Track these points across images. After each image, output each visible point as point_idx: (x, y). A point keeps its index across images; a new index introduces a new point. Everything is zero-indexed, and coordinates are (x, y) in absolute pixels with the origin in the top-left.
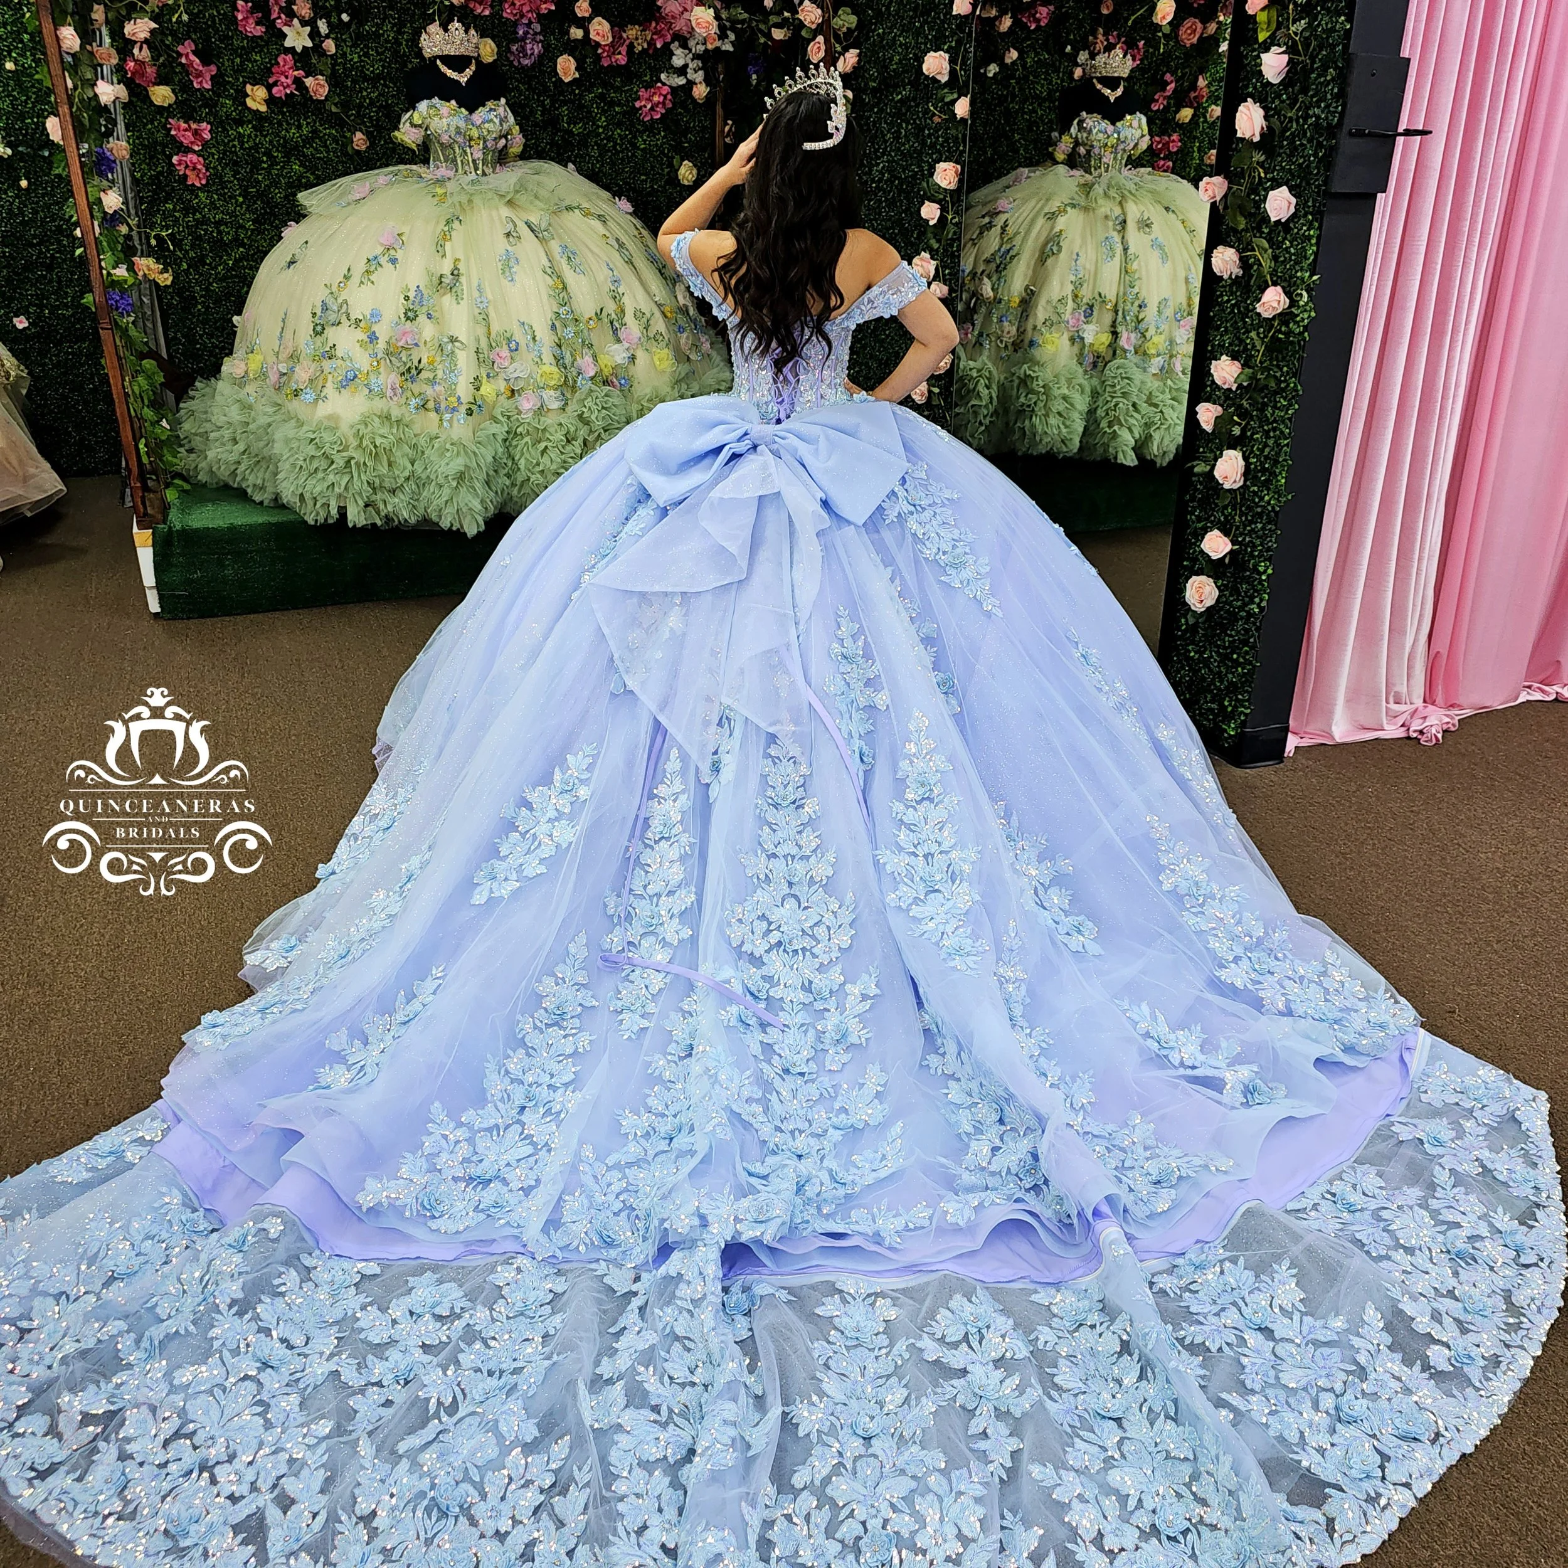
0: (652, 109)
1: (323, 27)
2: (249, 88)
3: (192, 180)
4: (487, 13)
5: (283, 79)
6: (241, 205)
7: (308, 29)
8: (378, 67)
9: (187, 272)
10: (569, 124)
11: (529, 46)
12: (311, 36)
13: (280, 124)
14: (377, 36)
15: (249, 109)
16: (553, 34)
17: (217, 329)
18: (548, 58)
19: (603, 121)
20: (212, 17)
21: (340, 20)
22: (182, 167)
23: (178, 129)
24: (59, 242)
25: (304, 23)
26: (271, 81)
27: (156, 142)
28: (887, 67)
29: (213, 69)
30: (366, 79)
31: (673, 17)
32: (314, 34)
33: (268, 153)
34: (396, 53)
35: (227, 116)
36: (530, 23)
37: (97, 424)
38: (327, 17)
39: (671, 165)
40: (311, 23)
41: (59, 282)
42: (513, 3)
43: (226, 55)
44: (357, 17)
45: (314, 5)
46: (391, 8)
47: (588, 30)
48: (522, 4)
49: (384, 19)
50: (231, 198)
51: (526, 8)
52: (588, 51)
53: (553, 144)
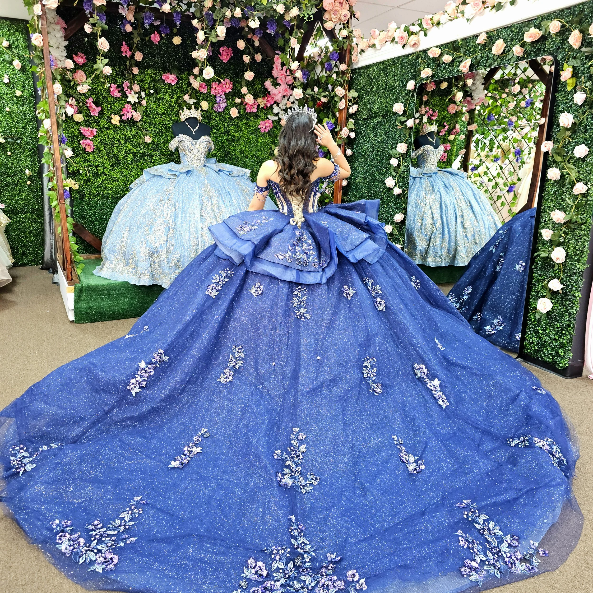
0: (265, 128)
1: (143, 94)
2: (113, 116)
3: (89, 149)
4: (206, 92)
5: (126, 113)
6: (106, 160)
7: (137, 95)
8: (163, 110)
9: (83, 185)
10: (233, 133)
11: (221, 104)
12: (138, 98)
13: (124, 130)
14: (163, 98)
15: (112, 123)
16: (229, 100)
17: (93, 207)
18: (227, 108)
19: (246, 132)
20: (100, 90)
21: (150, 92)
22: (84, 145)
23: (84, 130)
24: (21, 175)
25: (136, 93)
26: (122, 113)
27: (74, 135)
28: (371, 111)
29: (100, 109)
30: (158, 114)
31: (275, 95)
32: (140, 97)
33: (118, 141)
34: (170, 105)
35: (103, 126)
36: (221, 96)
37: (30, 246)
38: (145, 91)
39: (271, 149)
40: (139, 93)
41: (20, 190)
42: (216, 89)
43: (105, 104)
44: (157, 91)
45: (140, 87)
46: (169, 89)
47: (245, 98)
48: (219, 89)
49: (166, 93)
50: (102, 157)
51: (220, 91)
52: (242, 107)
53: (227, 140)
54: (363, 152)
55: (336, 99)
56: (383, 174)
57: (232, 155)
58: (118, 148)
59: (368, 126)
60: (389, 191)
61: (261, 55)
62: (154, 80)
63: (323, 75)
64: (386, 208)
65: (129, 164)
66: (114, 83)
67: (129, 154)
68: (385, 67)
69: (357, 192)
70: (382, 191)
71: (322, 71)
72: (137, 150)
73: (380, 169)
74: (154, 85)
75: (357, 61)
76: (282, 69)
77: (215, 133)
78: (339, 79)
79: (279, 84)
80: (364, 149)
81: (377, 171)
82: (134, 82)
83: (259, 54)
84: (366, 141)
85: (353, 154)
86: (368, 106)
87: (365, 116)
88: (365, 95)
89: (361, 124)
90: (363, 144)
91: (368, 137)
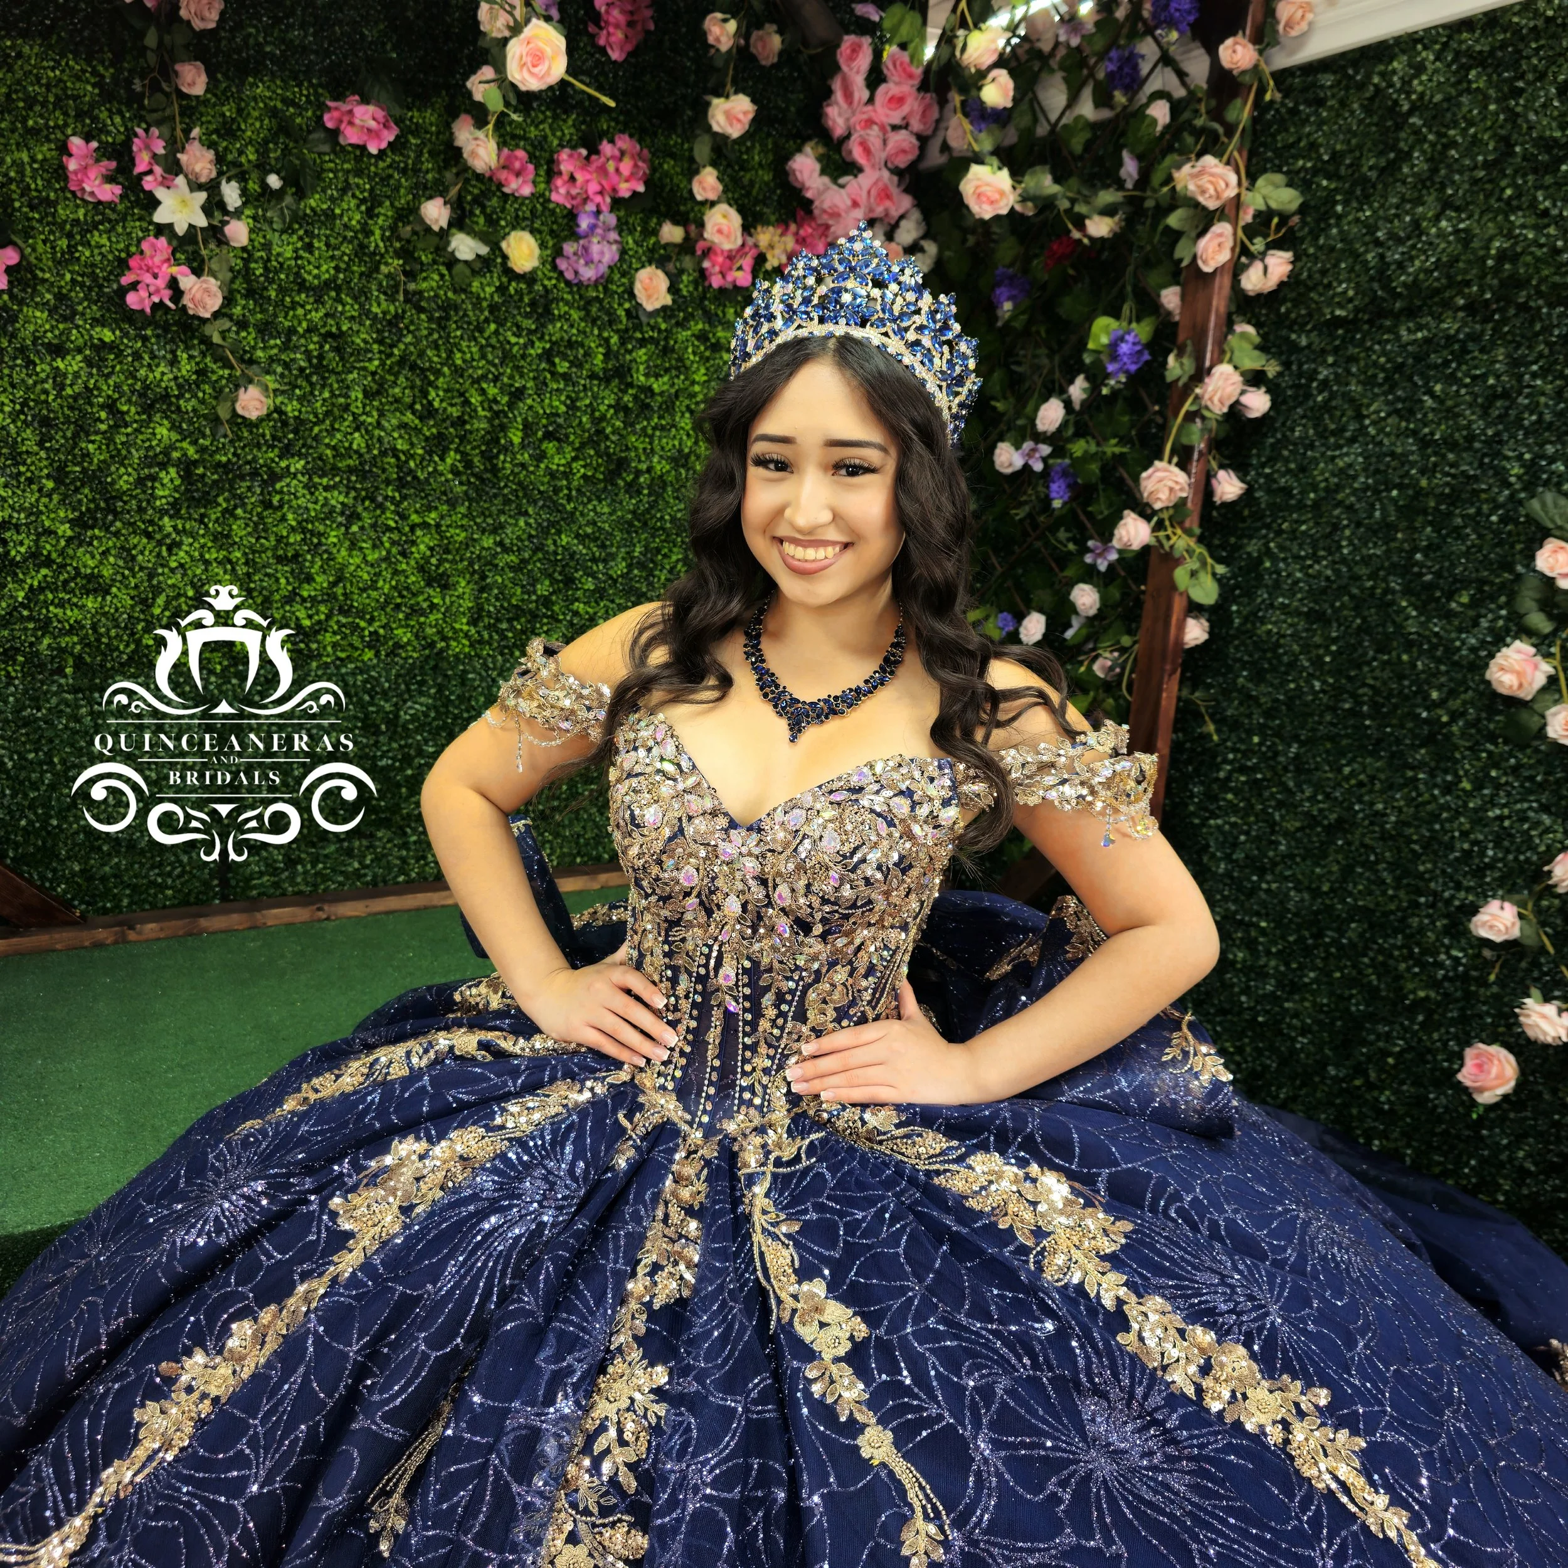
1: (231, 194)
4: (527, 191)
5: (148, 278)
6: (49, 496)
7: (202, 196)
8: (326, 270)
10: (647, 375)
11: (595, 249)
12: (207, 209)
13: (137, 356)
14: (329, 216)
16: (631, 232)
18: (624, 268)
20: (19, 166)
21: (265, 186)
25: (195, 186)
26: (125, 280)
30: (302, 286)
31: (836, 215)
32: (214, 205)
33: (111, 406)
35: (35, 339)
36: (598, 212)
38: (241, 177)
40: (212, 188)
42: (572, 178)
43: (42, 231)
44: (297, 183)
45: (220, 160)
46: (359, 173)
47: (701, 225)
48: (589, 181)
49: (344, 191)
50: (30, 481)
51: (593, 187)
52: (688, 262)
53: (619, 407)
54: (1315, 488)
55: (1174, 220)
56: (1449, 615)
57: (638, 473)
58: (110, 440)
59: (1353, 359)
60: (1491, 711)
61: (780, 32)
62: (283, 128)
63: (1079, 118)
64: (1469, 794)
65: (162, 512)
66: (88, 138)
67: (163, 466)
68: (1503, 45)
69: (1258, 676)
70: (1441, 703)
71: (1073, 99)
72: (202, 450)
73: (1430, 587)
74: (286, 151)
75: (1304, 26)
76: (871, 100)
77: (566, 377)
78: (1199, 122)
79: (853, 169)
80: (1322, 473)
81: (1407, 591)
82: (187, 132)
83: (771, 28)
84: (1333, 433)
85: (1247, 497)
86: (1369, 257)
87: (1340, 306)
88: (1346, 203)
89: (1309, 346)
90: (1312, 446)
91: (1350, 413)
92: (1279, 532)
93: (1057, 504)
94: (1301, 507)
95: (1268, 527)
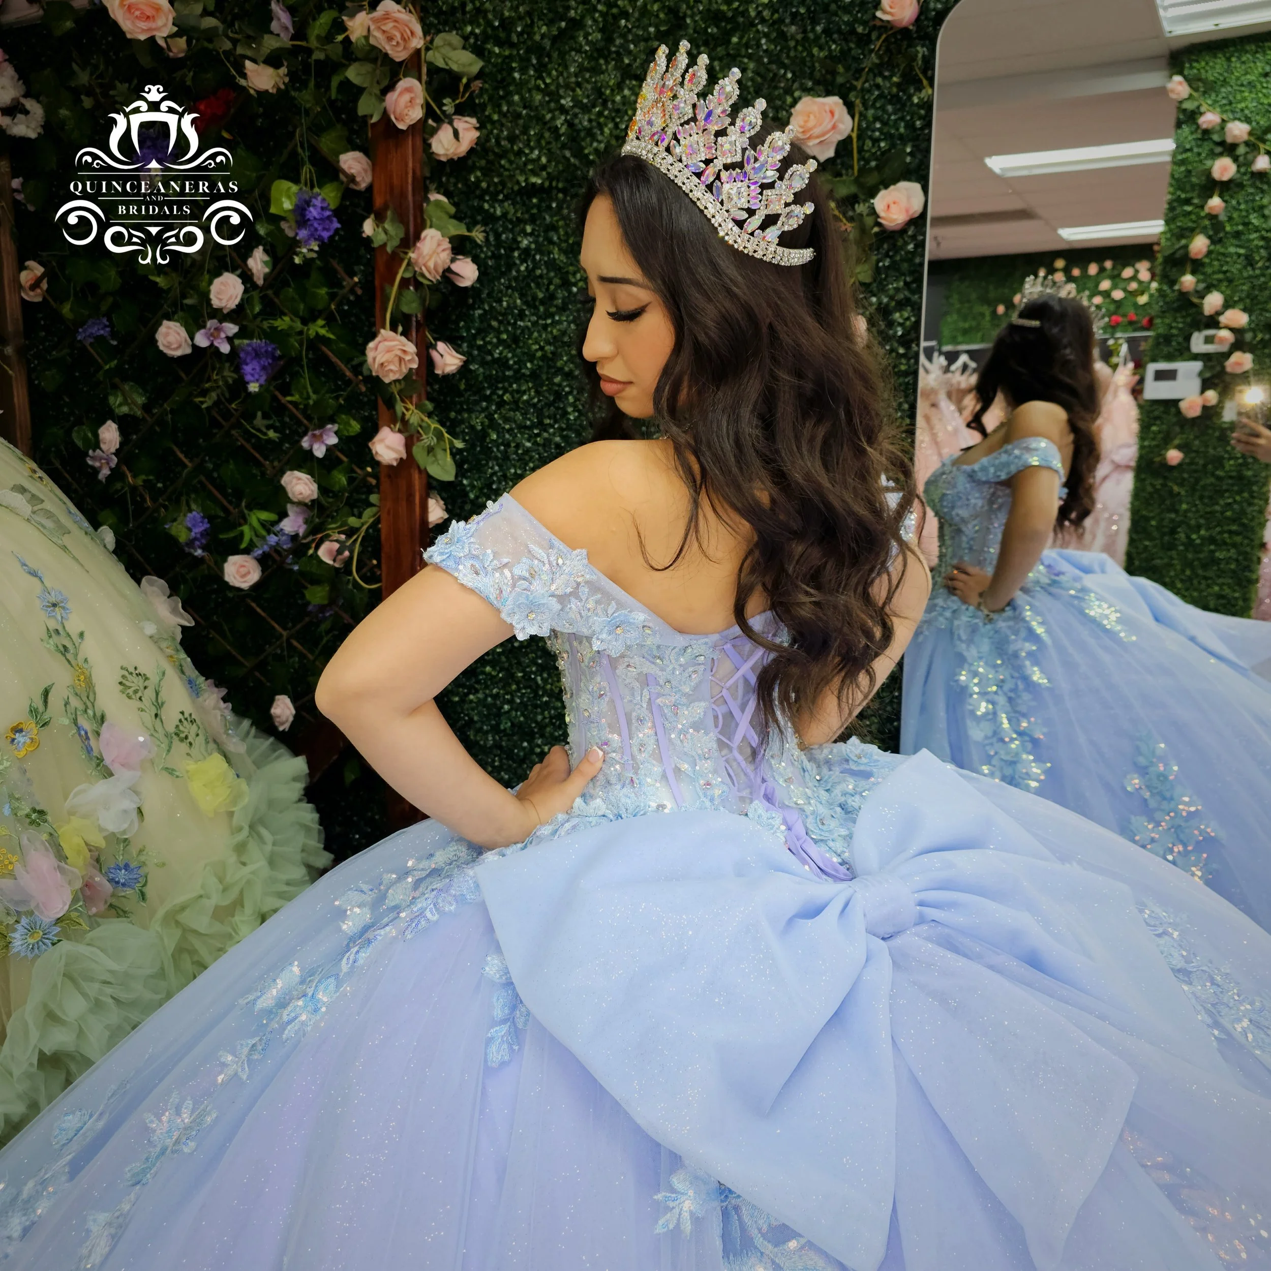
54: (531, 357)
55: (352, 74)
80: (537, 342)
84: (542, 302)
85: (464, 370)
86: (559, 123)
87: (534, 173)
88: (523, 71)
89: (505, 215)
90: (522, 316)
91: (557, 281)
92: (501, 404)
93: (253, 387)
94: (518, 377)
95: (488, 399)
